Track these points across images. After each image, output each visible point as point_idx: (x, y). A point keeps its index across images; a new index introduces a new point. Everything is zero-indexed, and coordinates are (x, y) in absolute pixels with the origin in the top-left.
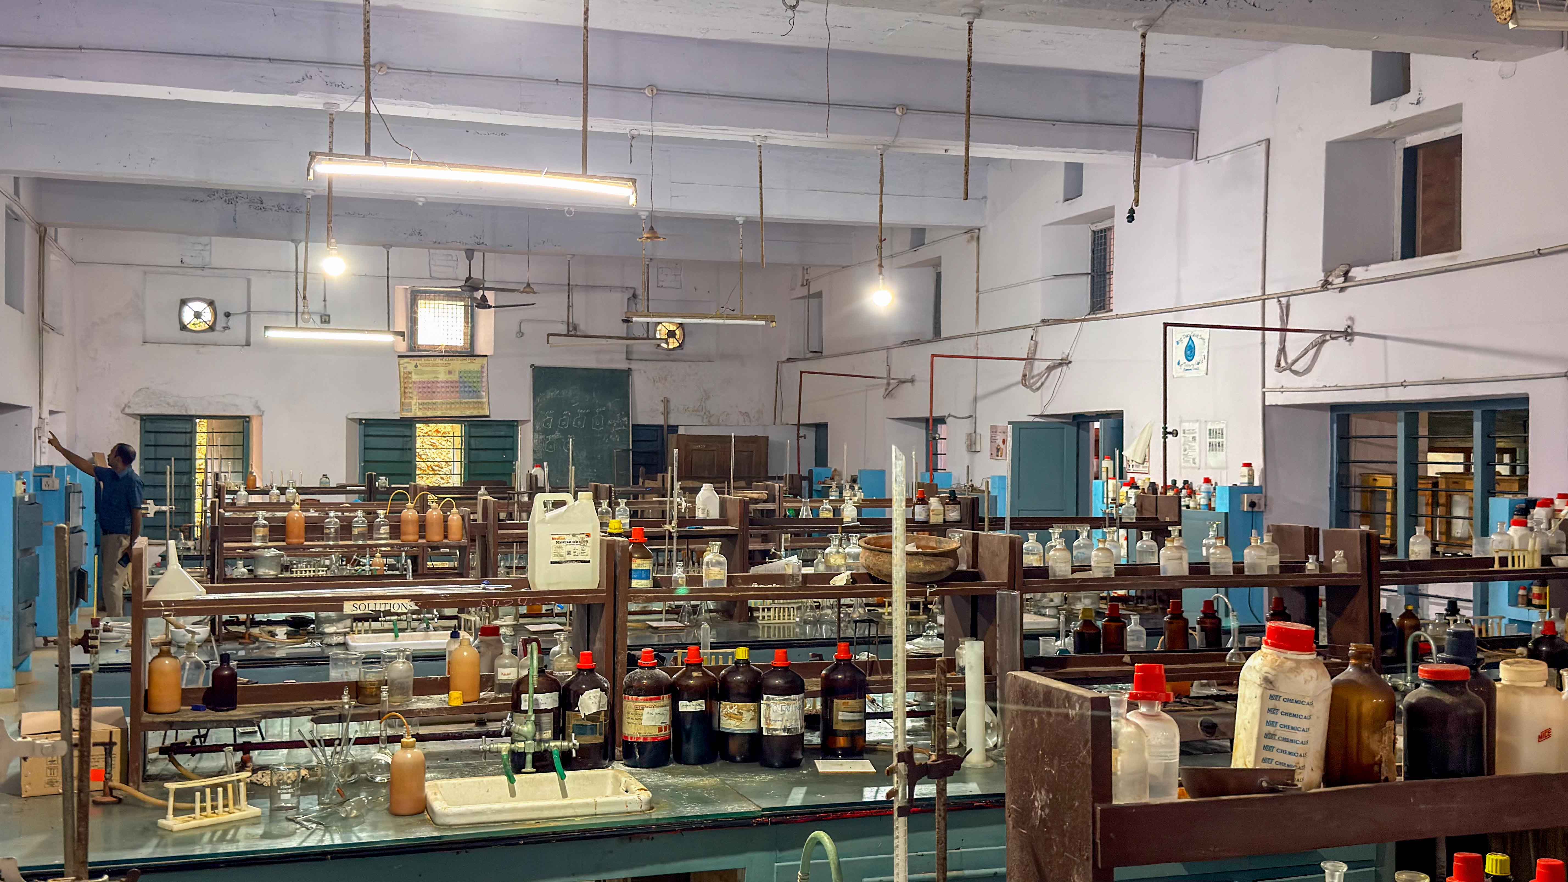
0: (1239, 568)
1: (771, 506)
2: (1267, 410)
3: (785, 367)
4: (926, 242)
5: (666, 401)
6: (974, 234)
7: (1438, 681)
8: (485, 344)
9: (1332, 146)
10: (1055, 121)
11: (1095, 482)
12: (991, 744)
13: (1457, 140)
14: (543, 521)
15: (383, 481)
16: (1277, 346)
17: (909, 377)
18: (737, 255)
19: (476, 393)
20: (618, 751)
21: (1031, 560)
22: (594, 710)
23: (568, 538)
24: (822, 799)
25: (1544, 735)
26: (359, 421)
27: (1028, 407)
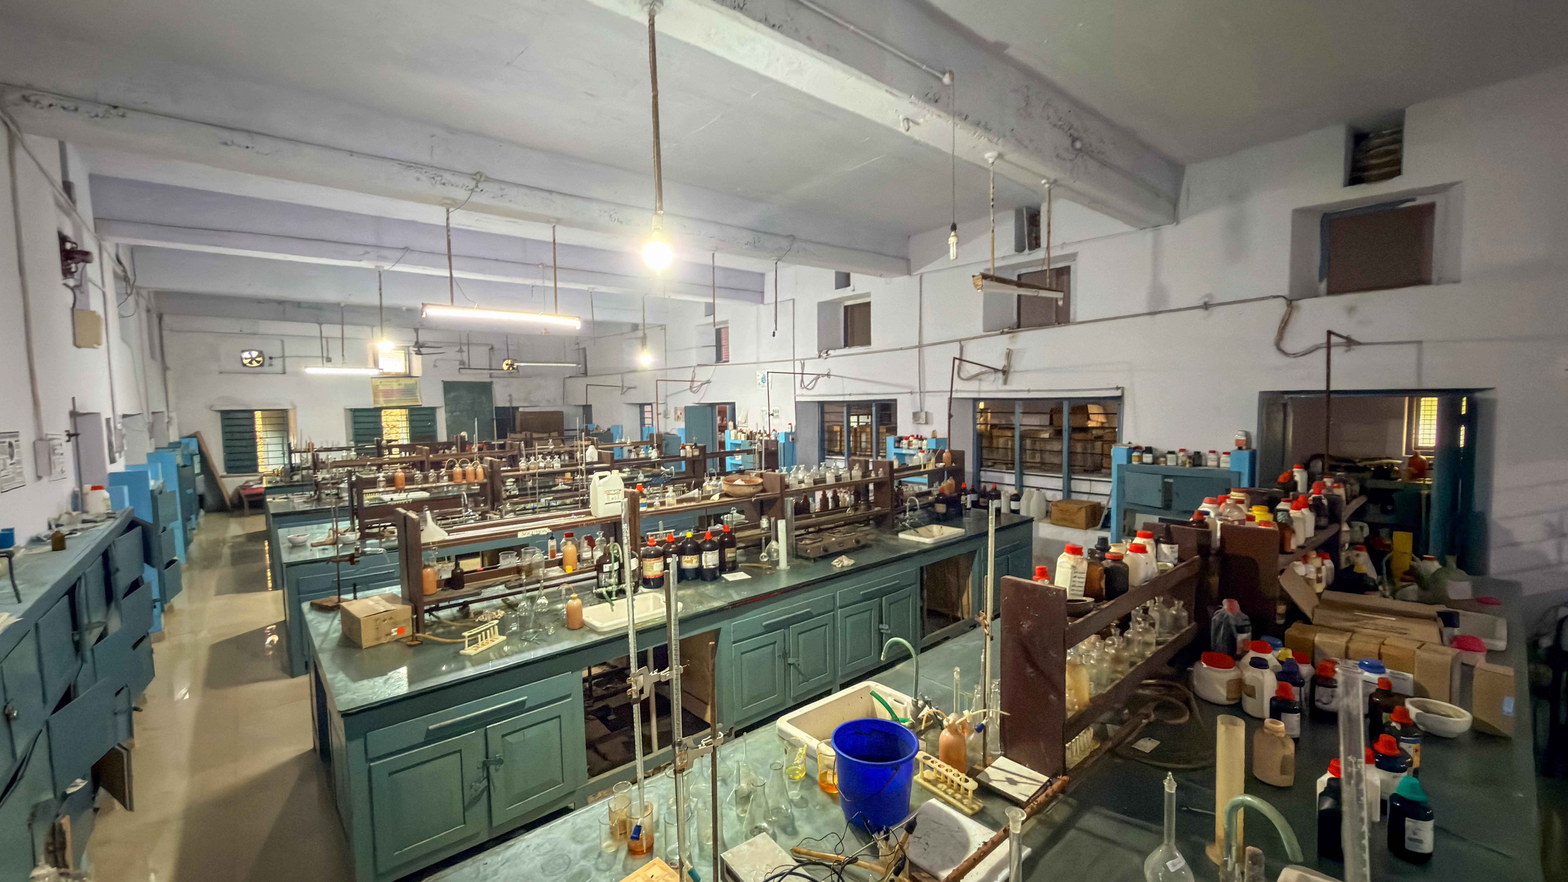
2: (797, 403)
3: (569, 381)
5: (510, 396)
8: (417, 371)
11: (726, 432)
13: (868, 304)
14: (599, 485)
16: (800, 379)
17: (633, 386)
19: (414, 395)
20: (649, 583)
23: (612, 492)
24: (737, 597)
26: (351, 410)
27: (692, 400)
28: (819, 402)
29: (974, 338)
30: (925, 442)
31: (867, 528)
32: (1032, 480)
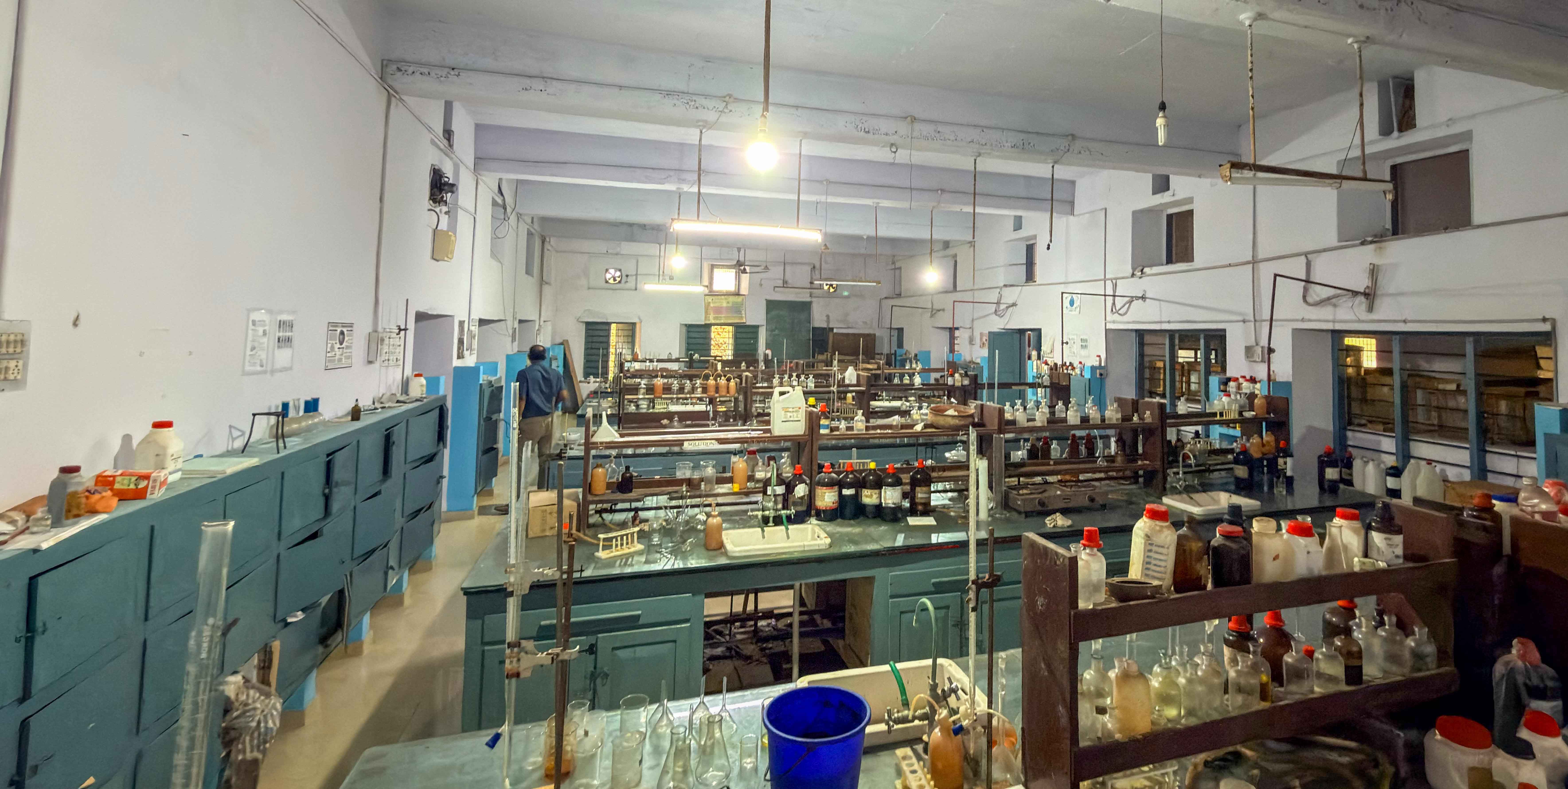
0: (1103, 420)
1: (878, 372)
2: (1107, 331)
3: (884, 302)
4: (950, 246)
5: (828, 316)
6: (972, 244)
7: (1227, 536)
8: (744, 290)
9: (1134, 213)
10: (1010, 197)
11: (1029, 362)
12: (990, 507)
13: (1191, 212)
14: (778, 401)
15: (696, 356)
16: (1112, 302)
17: (942, 308)
18: (863, 251)
19: (740, 312)
20: (813, 512)
21: (1008, 416)
22: (802, 494)
23: (791, 410)
24: (912, 542)
25: (1276, 558)
26: (686, 325)
27: (997, 325)
28: (1137, 331)
29: (1325, 250)
30: (1258, 386)
31: (1134, 487)
32: (1422, 449)
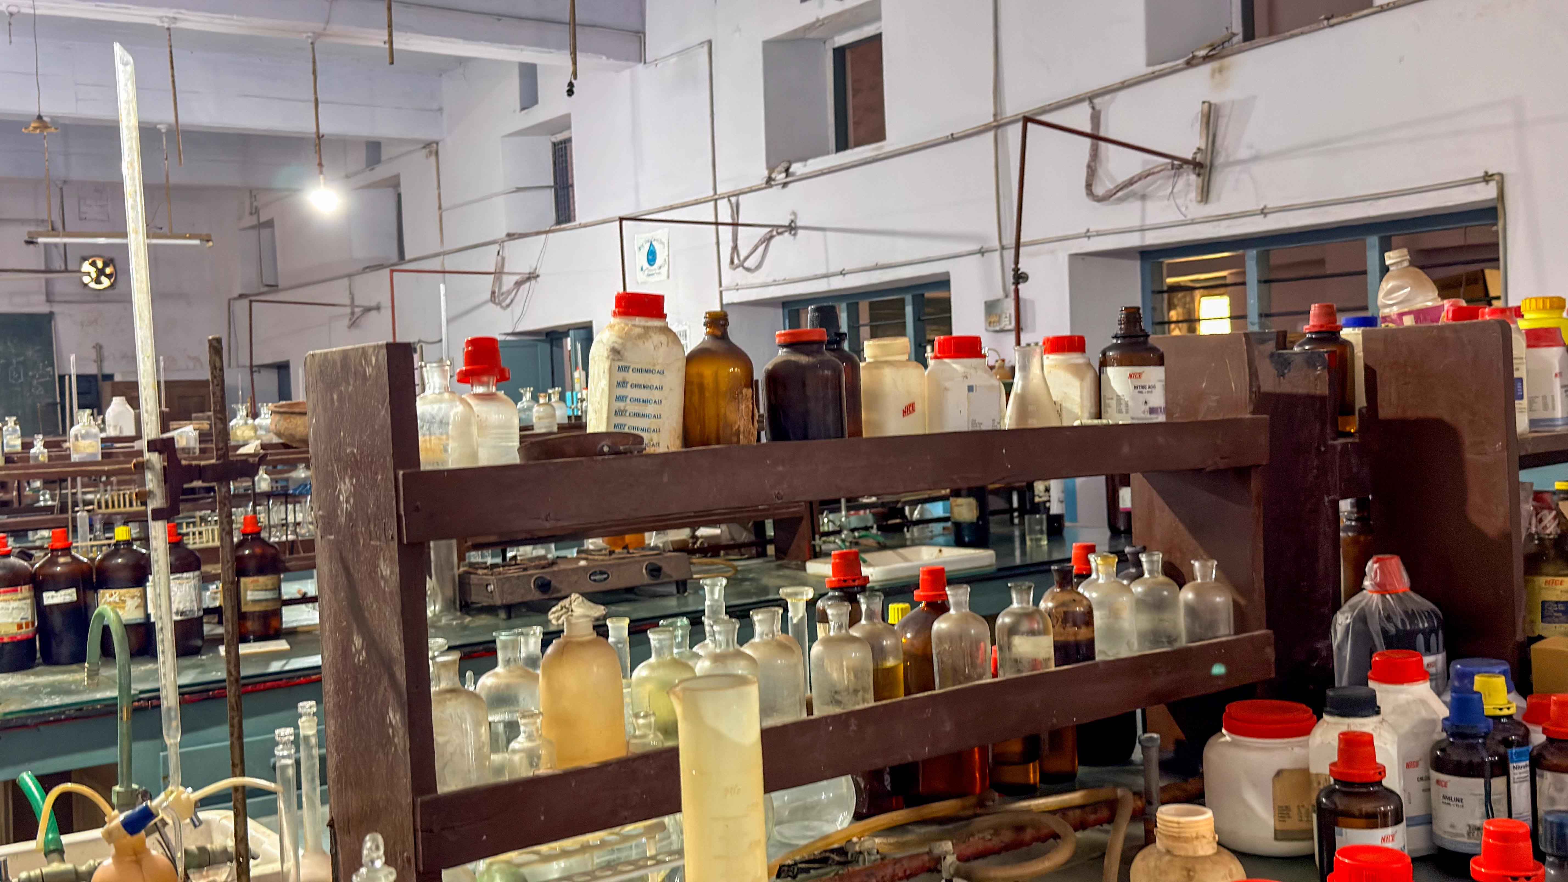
3: (237, 304)
4: (383, 158)
9: (768, 45)
17: (373, 304)
29: (1125, 85)
